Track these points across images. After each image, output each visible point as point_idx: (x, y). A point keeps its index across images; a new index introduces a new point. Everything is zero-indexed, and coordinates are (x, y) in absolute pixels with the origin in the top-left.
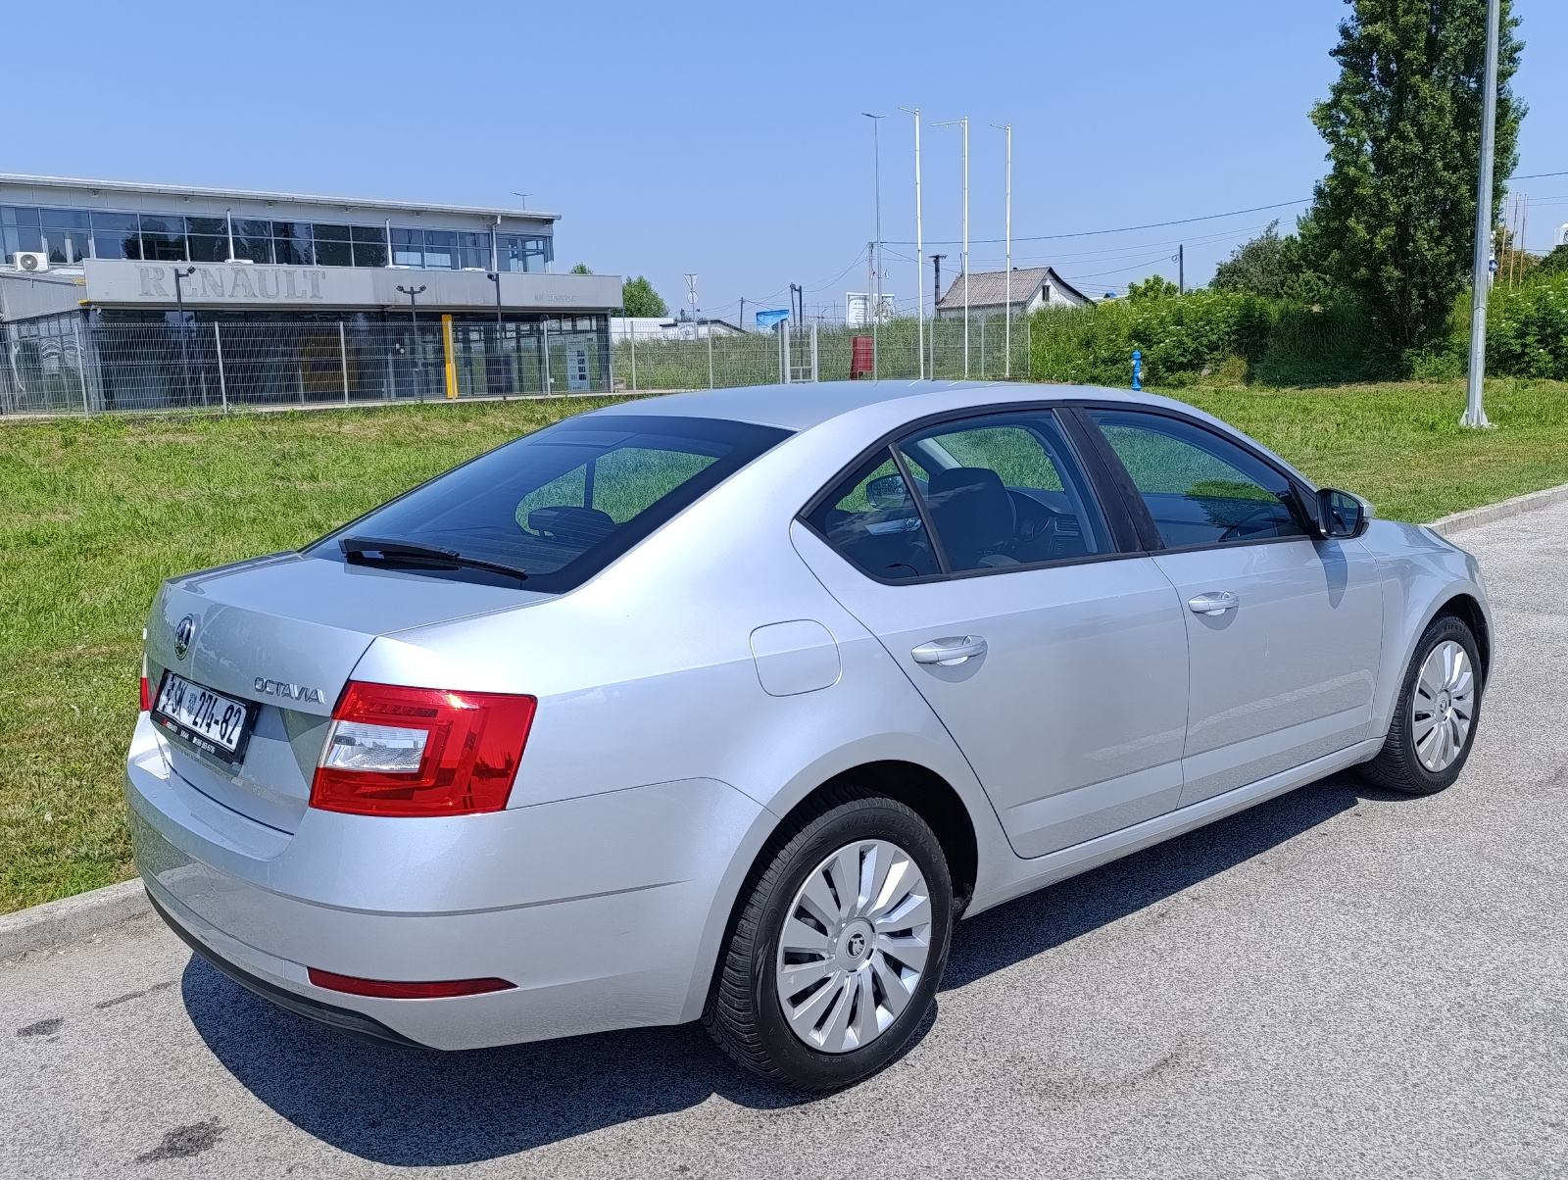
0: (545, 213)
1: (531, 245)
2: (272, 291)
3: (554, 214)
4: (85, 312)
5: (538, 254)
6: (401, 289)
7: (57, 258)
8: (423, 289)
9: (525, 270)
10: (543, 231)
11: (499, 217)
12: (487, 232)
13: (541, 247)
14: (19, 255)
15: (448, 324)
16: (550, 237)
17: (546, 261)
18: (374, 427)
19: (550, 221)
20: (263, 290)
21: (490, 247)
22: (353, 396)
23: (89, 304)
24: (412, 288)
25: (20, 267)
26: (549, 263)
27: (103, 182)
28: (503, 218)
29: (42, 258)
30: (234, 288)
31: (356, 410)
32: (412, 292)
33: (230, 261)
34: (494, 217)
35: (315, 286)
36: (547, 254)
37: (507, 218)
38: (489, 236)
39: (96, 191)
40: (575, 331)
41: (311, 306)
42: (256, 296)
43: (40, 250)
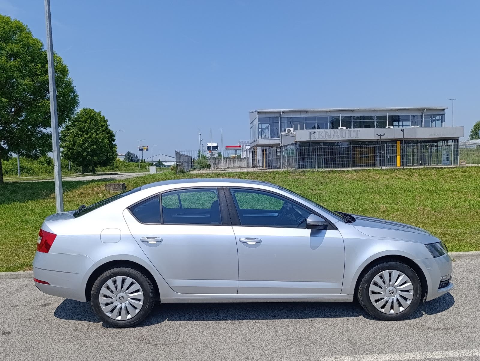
0: (443, 107)
1: (438, 117)
2: (344, 136)
3: (446, 107)
4: (296, 143)
5: (440, 120)
6: (377, 134)
7: (295, 130)
8: (384, 134)
9: (435, 126)
10: (442, 113)
11: (425, 110)
12: (421, 114)
13: (441, 118)
14: (287, 129)
15: (398, 144)
16: (444, 115)
18: (356, 176)
19: (444, 109)
20: (342, 136)
21: (422, 119)
22: (353, 166)
23: (296, 141)
24: (381, 134)
25: (287, 132)
26: (443, 123)
27: (308, 109)
28: (426, 110)
29: (292, 130)
30: (334, 136)
31: (353, 170)
32: (381, 135)
33: (339, 128)
34: (423, 110)
35: (357, 134)
36: (443, 120)
37: (428, 110)
38: (422, 116)
39: (307, 112)
40: (447, 145)
41: (356, 140)
42: (339, 138)
43: (292, 128)
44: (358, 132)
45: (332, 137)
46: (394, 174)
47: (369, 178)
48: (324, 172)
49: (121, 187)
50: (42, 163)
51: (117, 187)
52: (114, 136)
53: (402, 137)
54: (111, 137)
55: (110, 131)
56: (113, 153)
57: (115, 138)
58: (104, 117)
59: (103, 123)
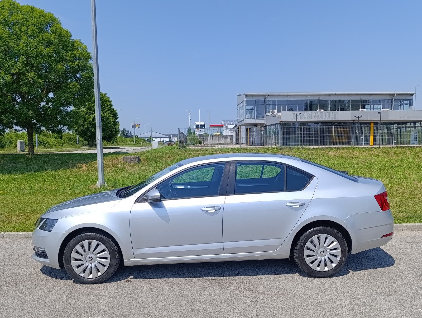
0: (411, 93)
1: (406, 102)
2: (324, 117)
3: (414, 93)
4: (280, 123)
5: (408, 104)
6: (355, 116)
7: (279, 111)
8: (361, 116)
9: (403, 109)
10: (410, 98)
11: (395, 95)
12: (391, 99)
13: (409, 102)
14: (271, 111)
15: (372, 125)
16: (412, 100)
17: (410, 106)
18: (338, 153)
19: (412, 95)
20: (321, 117)
21: (392, 103)
22: (334, 145)
23: (281, 121)
25: (271, 113)
26: (411, 106)
27: (291, 93)
29: (276, 111)
30: (314, 117)
31: (334, 148)
32: (358, 117)
33: (318, 110)
34: (394, 95)
35: (335, 116)
36: (411, 104)
37: (398, 95)
38: (392, 100)
39: (289, 95)
40: (415, 127)
41: (334, 121)
42: (319, 119)
43: (275, 109)
44: (337, 114)
45: (313, 118)
46: (372, 152)
47: (350, 155)
48: (309, 149)
49: (137, 159)
50: (55, 137)
51: (133, 160)
52: (117, 114)
53: (379, 119)
54: (115, 115)
55: (114, 110)
56: (116, 129)
57: (117, 116)
58: (109, 98)
59: (108, 104)
